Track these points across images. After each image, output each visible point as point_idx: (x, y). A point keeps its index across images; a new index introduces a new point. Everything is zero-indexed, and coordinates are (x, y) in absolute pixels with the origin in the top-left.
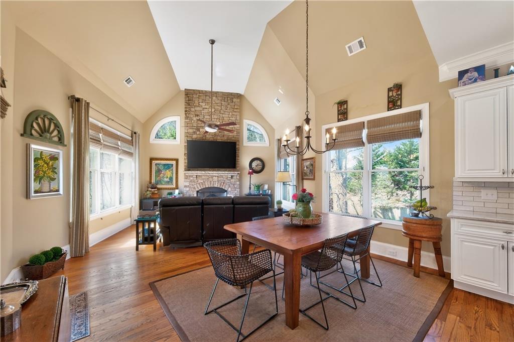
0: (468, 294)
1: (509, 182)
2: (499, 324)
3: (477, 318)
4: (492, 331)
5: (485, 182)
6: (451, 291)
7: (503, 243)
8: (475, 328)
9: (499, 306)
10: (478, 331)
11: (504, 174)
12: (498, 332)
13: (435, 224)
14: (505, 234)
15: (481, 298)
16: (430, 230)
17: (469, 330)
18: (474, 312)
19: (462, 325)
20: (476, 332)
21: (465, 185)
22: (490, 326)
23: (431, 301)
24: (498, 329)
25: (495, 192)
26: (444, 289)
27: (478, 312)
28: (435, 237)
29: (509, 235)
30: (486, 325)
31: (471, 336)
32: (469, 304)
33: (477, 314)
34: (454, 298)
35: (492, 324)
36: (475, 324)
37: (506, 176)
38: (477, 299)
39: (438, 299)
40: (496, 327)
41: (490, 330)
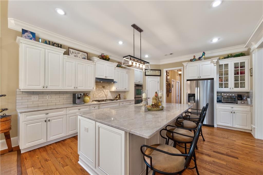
0: (30, 152)
1: (43, 92)
2: (48, 157)
3: (40, 161)
4: (48, 162)
5: (33, 92)
6: (21, 157)
7: (45, 119)
8: (42, 166)
9: (44, 149)
10: (44, 166)
11: (43, 88)
12: (50, 160)
13: (8, 119)
14: (46, 115)
15: (36, 150)
16: (5, 124)
17: (40, 169)
18: (38, 159)
19: (36, 170)
20: (43, 168)
21: (23, 93)
22: (46, 160)
23: (13, 171)
24: (50, 159)
25: (37, 96)
26: (16, 158)
27: (39, 158)
28: (8, 128)
29: (47, 115)
30: (45, 161)
31: (43, 171)
32: (33, 157)
33: (39, 159)
34: (24, 159)
35: (46, 159)
36: (41, 164)
37: (44, 89)
38: (35, 152)
39: (16, 167)
40: (48, 159)
41: (47, 162)
